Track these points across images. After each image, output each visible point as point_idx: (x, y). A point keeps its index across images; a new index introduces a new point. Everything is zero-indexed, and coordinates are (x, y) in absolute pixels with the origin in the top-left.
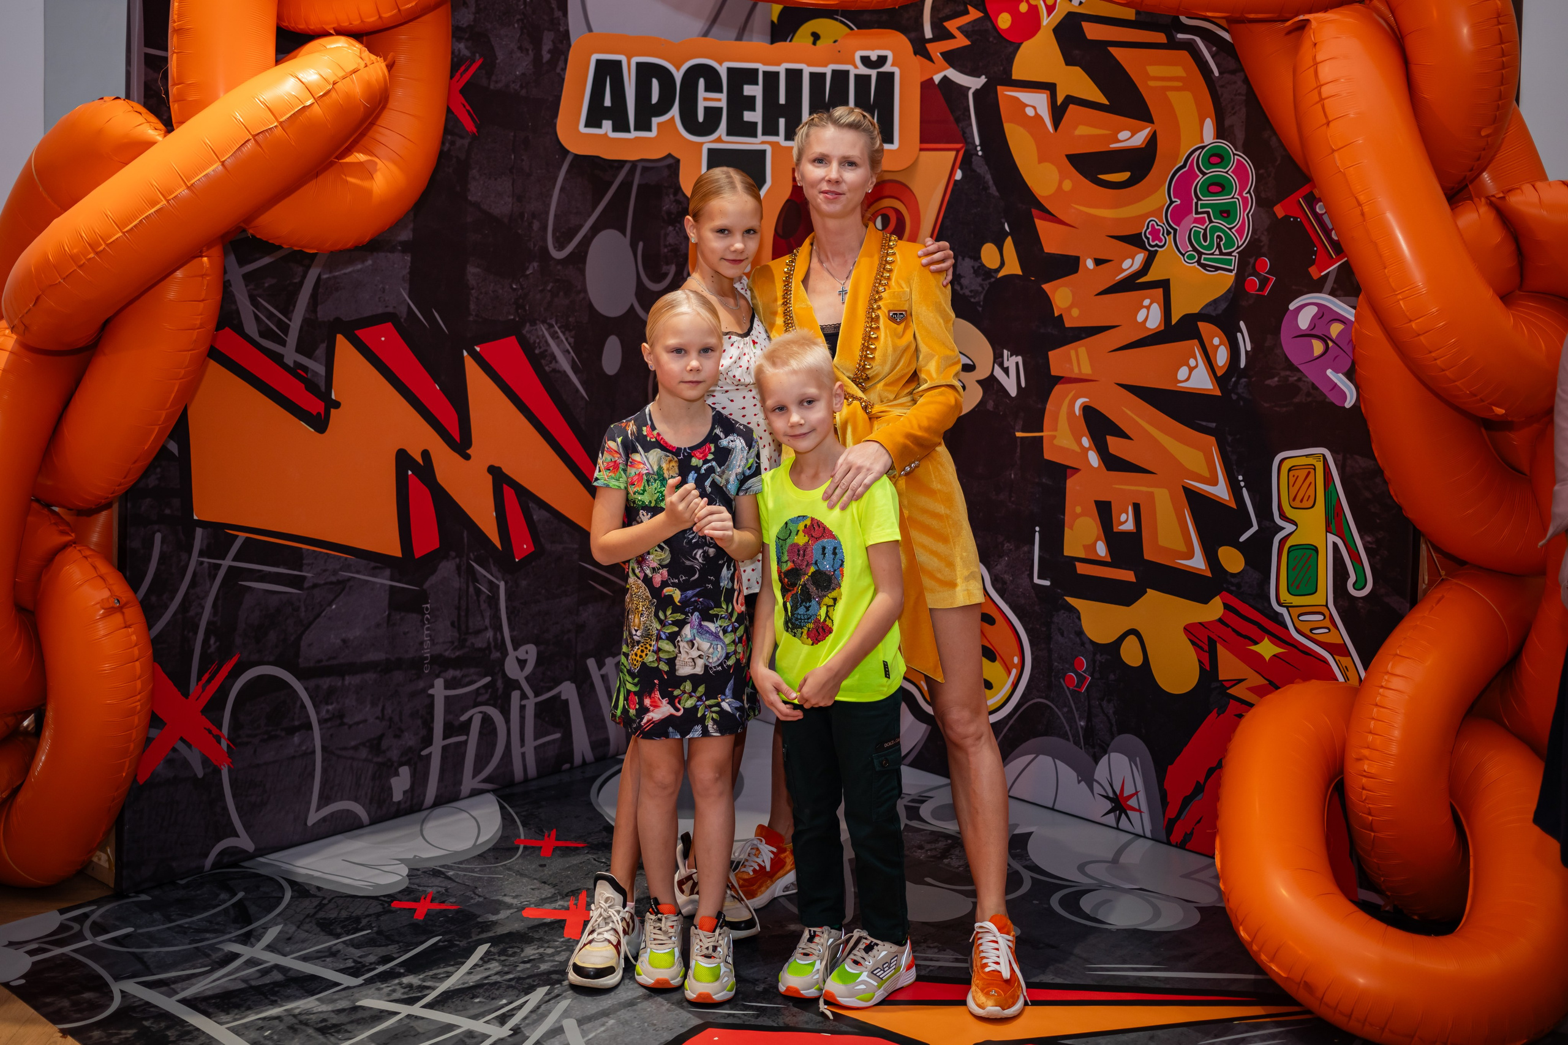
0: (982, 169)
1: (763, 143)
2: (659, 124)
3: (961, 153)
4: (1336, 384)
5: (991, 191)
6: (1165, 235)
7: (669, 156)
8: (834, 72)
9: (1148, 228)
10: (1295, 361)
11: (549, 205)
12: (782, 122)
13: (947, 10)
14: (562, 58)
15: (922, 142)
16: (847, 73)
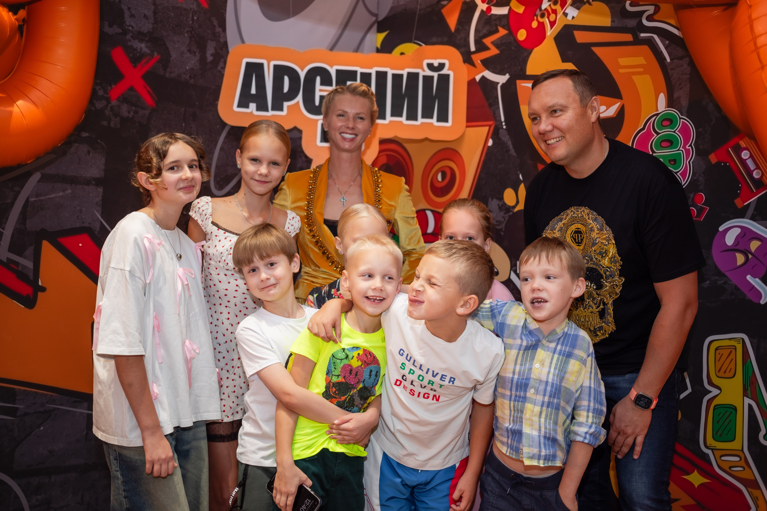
0: (506, 138)
2: (288, 107)
3: (492, 128)
4: (754, 286)
5: (511, 153)
7: (295, 128)
8: (409, 74)
10: (722, 269)
13: (485, 31)
14: (222, 60)
15: (468, 121)
16: (417, 74)
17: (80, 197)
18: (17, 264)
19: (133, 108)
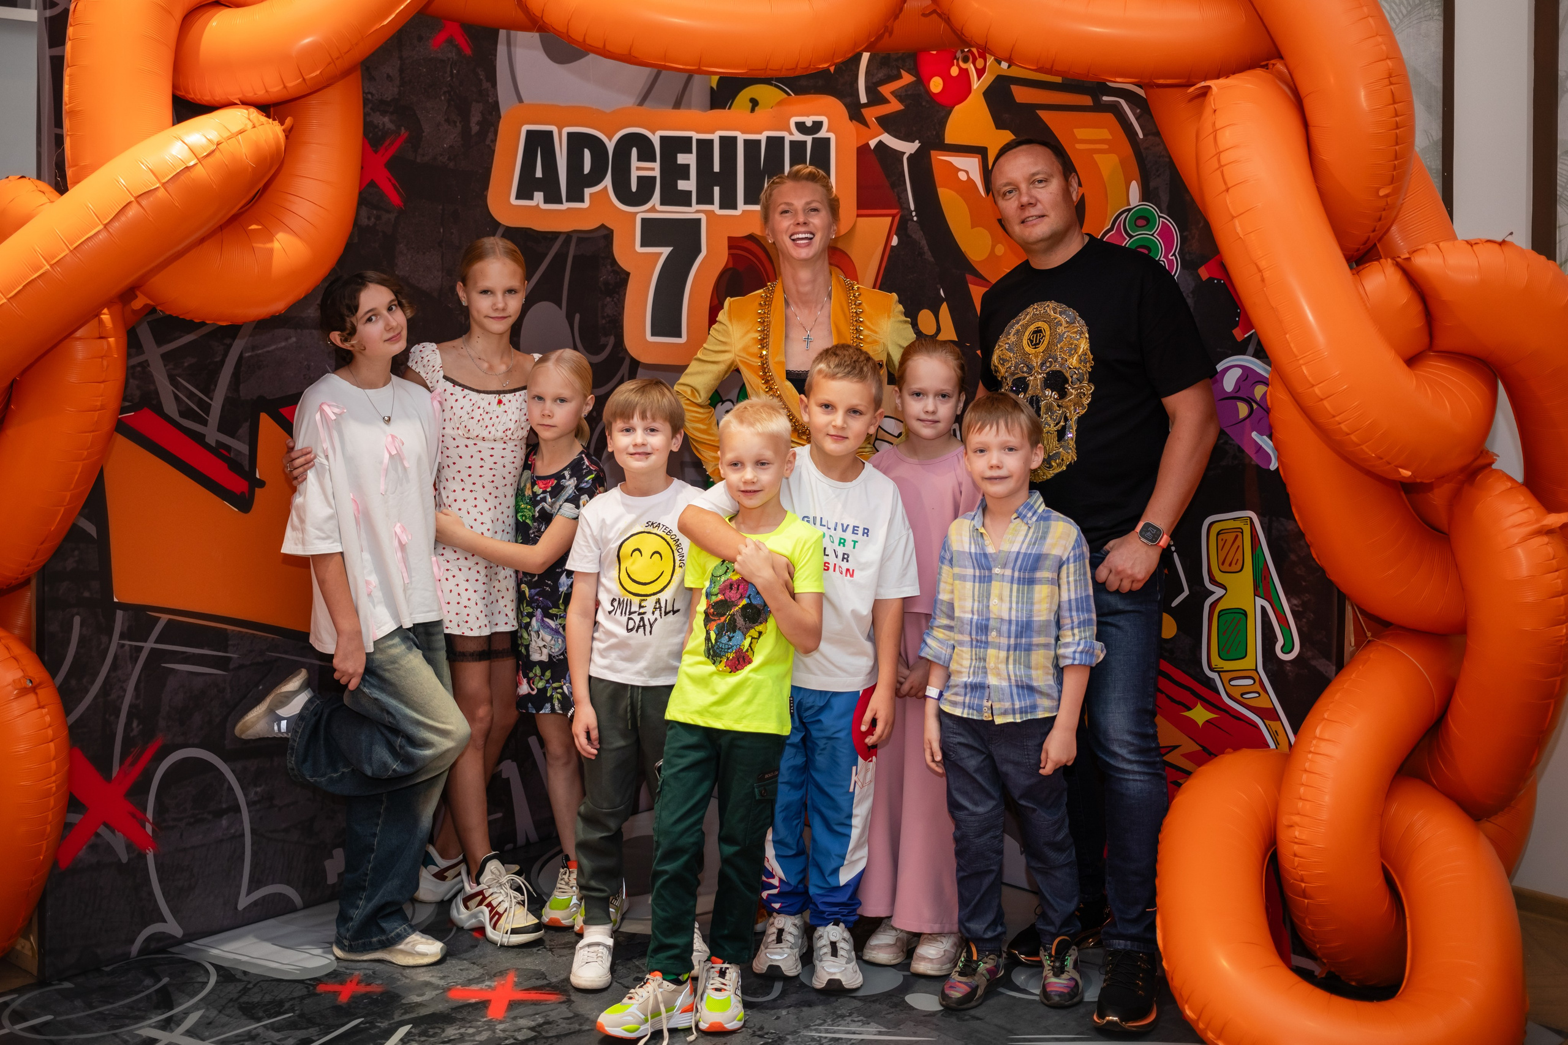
0: (918, 235)
1: (698, 211)
2: (591, 194)
3: (897, 219)
4: (1261, 447)
5: (926, 257)
7: (603, 226)
8: (769, 139)
12: (717, 190)
13: (881, 75)
14: (492, 129)
15: (859, 207)
16: (782, 139)
17: (307, 348)
18: (228, 448)
19: (375, 212)
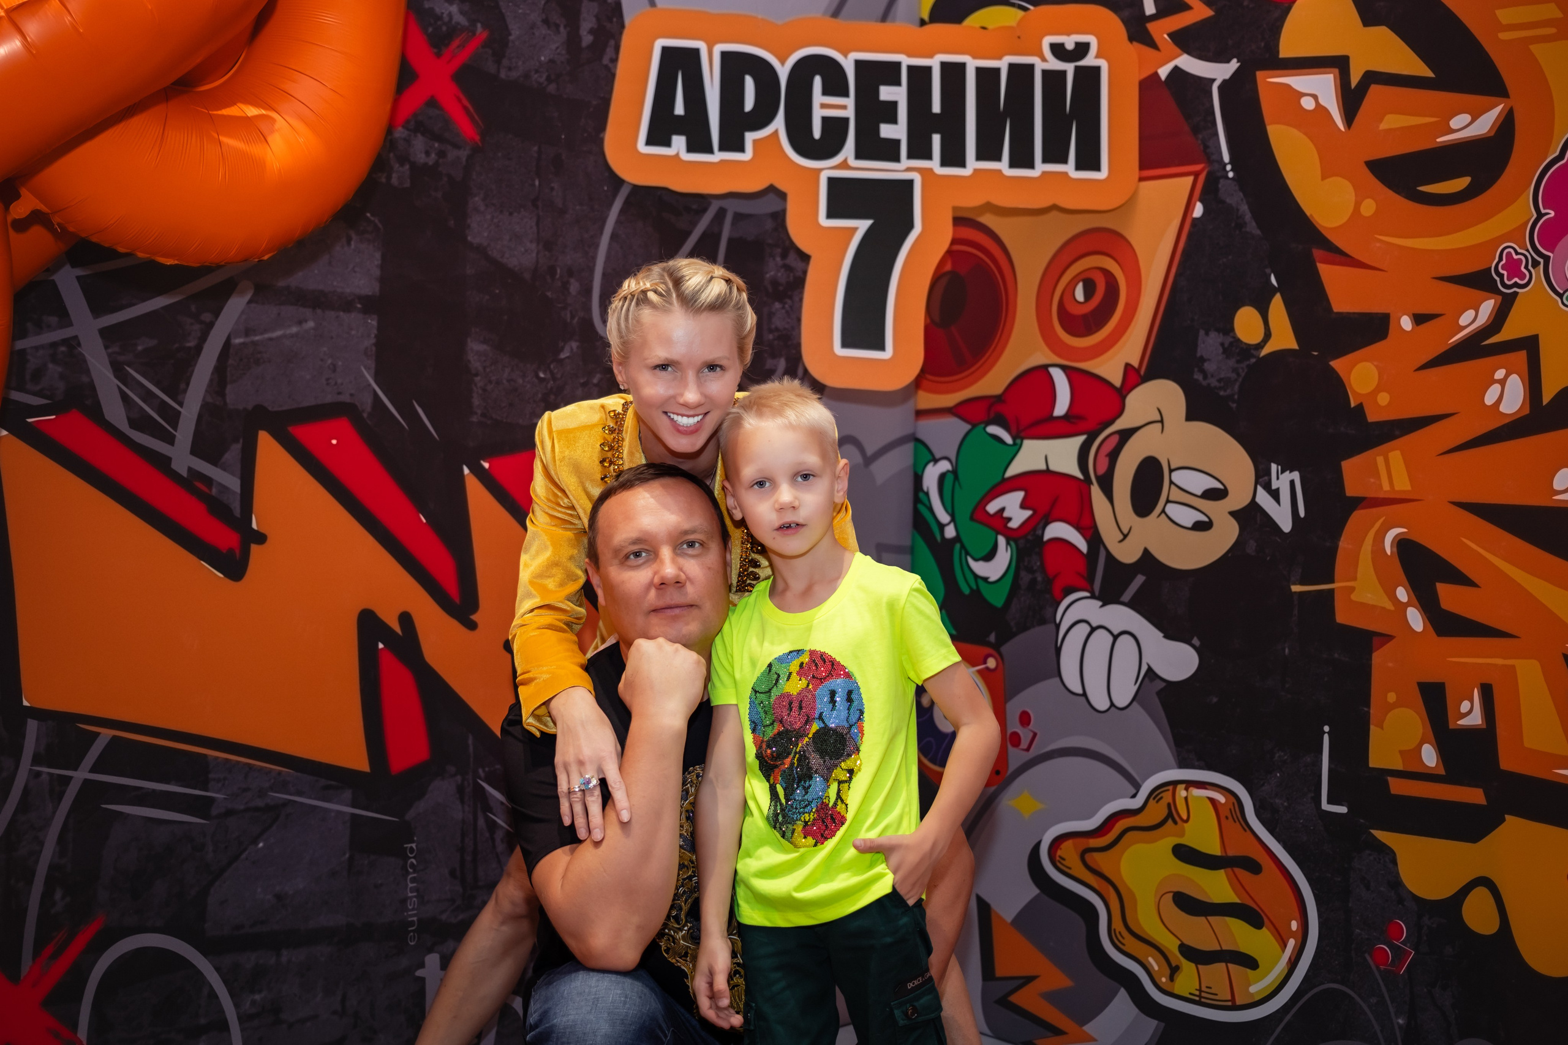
0: (1235, 199)
1: (909, 169)
2: (755, 142)
3: (1202, 178)
5: (1248, 229)
6: (1530, 267)
7: (772, 189)
8: (1012, 67)
9: (1501, 259)
11: (594, 259)
12: (936, 139)
14: (612, 43)
15: (1142, 166)
16: (1031, 68)
17: (332, 338)
18: (208, 481)
19: (436, 145)
